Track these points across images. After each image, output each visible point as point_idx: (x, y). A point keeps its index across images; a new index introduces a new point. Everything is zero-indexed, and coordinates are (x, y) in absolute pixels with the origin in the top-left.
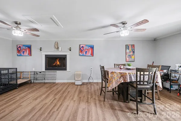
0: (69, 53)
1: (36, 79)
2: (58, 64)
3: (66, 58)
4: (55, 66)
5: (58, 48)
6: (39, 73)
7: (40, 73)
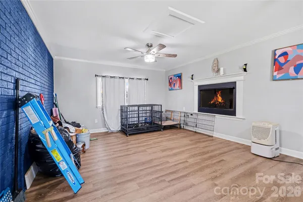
0: (242, 78)
1: (187, 124)
2: (220, 101)
3: (234, 88)
4: (215, 105)
5: (218, 70)
6: (190, 116)
7: (192, 115)
